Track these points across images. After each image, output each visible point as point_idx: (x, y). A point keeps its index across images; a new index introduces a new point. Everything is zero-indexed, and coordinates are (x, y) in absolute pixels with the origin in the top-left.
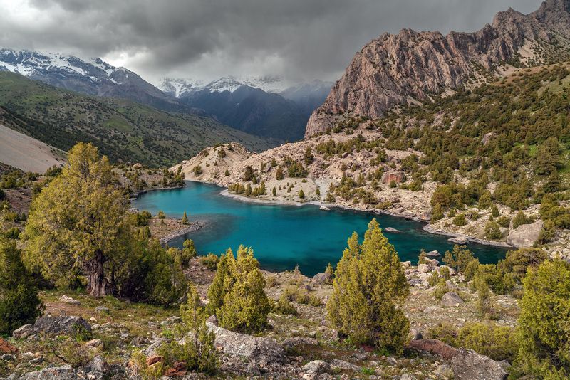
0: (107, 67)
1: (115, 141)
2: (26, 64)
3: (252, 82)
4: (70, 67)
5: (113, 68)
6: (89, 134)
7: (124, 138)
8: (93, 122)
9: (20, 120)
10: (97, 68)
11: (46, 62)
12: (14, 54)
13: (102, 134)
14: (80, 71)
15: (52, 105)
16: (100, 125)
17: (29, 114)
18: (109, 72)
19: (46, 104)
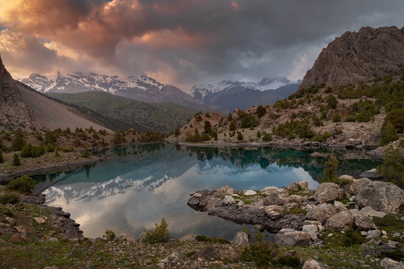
0: (159, 84)
1: (158, 129)
2: (113, 88)
3: (252, 86)
4: (138, 87)
5: (163, 85)
6: (143, 125)
7: (164, 127)
8: (147, 118)
9: (100, 118)
10: (153, 86)
11: (124, 85)
12: (107, 82)
13: (150, 124)
14: (143, 88)
15: (123, 109)
16: (150, 120)
17: (110, 115)
18: (161, 87)
19: (120, 109)
